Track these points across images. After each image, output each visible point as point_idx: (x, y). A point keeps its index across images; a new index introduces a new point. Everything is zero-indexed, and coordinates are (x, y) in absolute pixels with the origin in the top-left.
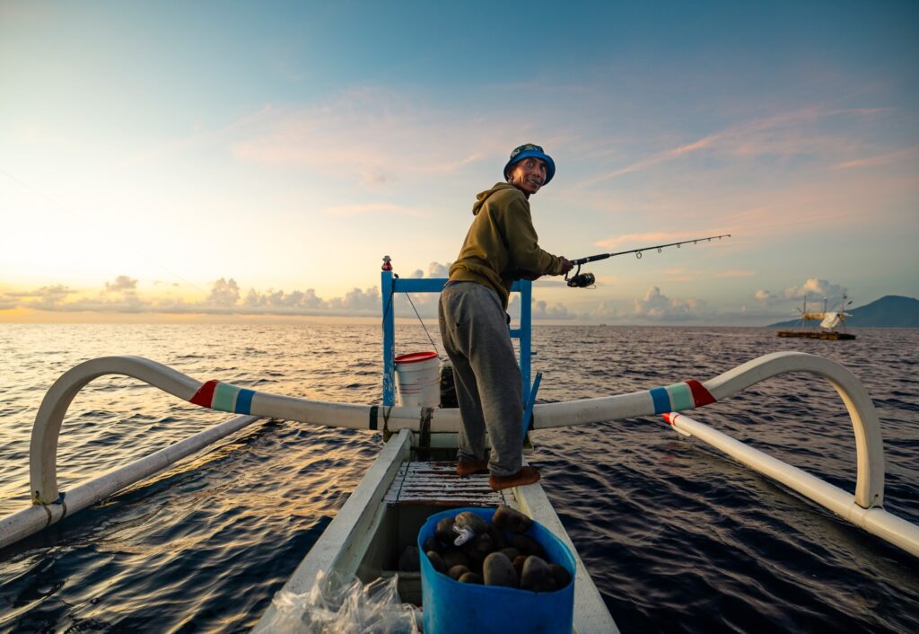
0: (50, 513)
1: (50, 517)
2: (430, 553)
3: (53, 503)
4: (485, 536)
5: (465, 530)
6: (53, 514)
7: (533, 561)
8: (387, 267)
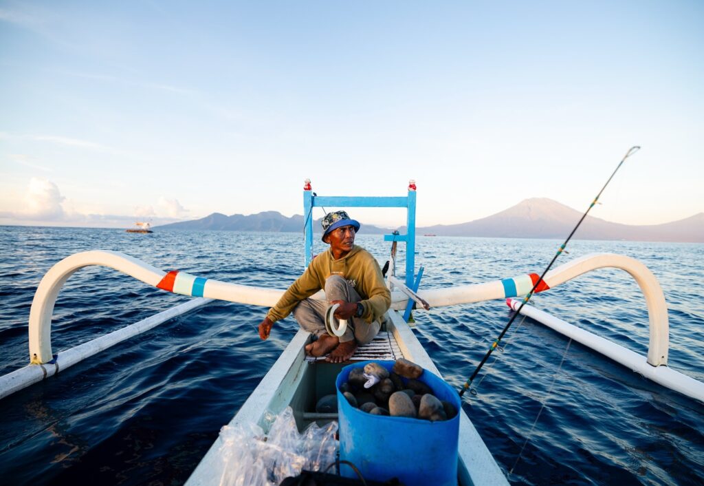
0: (45, 371)
1: (46, 374)
2: (346, 394)
3: (48, 363)
4: (387, 381)
5: (372, 377)
6: (48, 371)
7: (428, 398)
8: (308, 187)
